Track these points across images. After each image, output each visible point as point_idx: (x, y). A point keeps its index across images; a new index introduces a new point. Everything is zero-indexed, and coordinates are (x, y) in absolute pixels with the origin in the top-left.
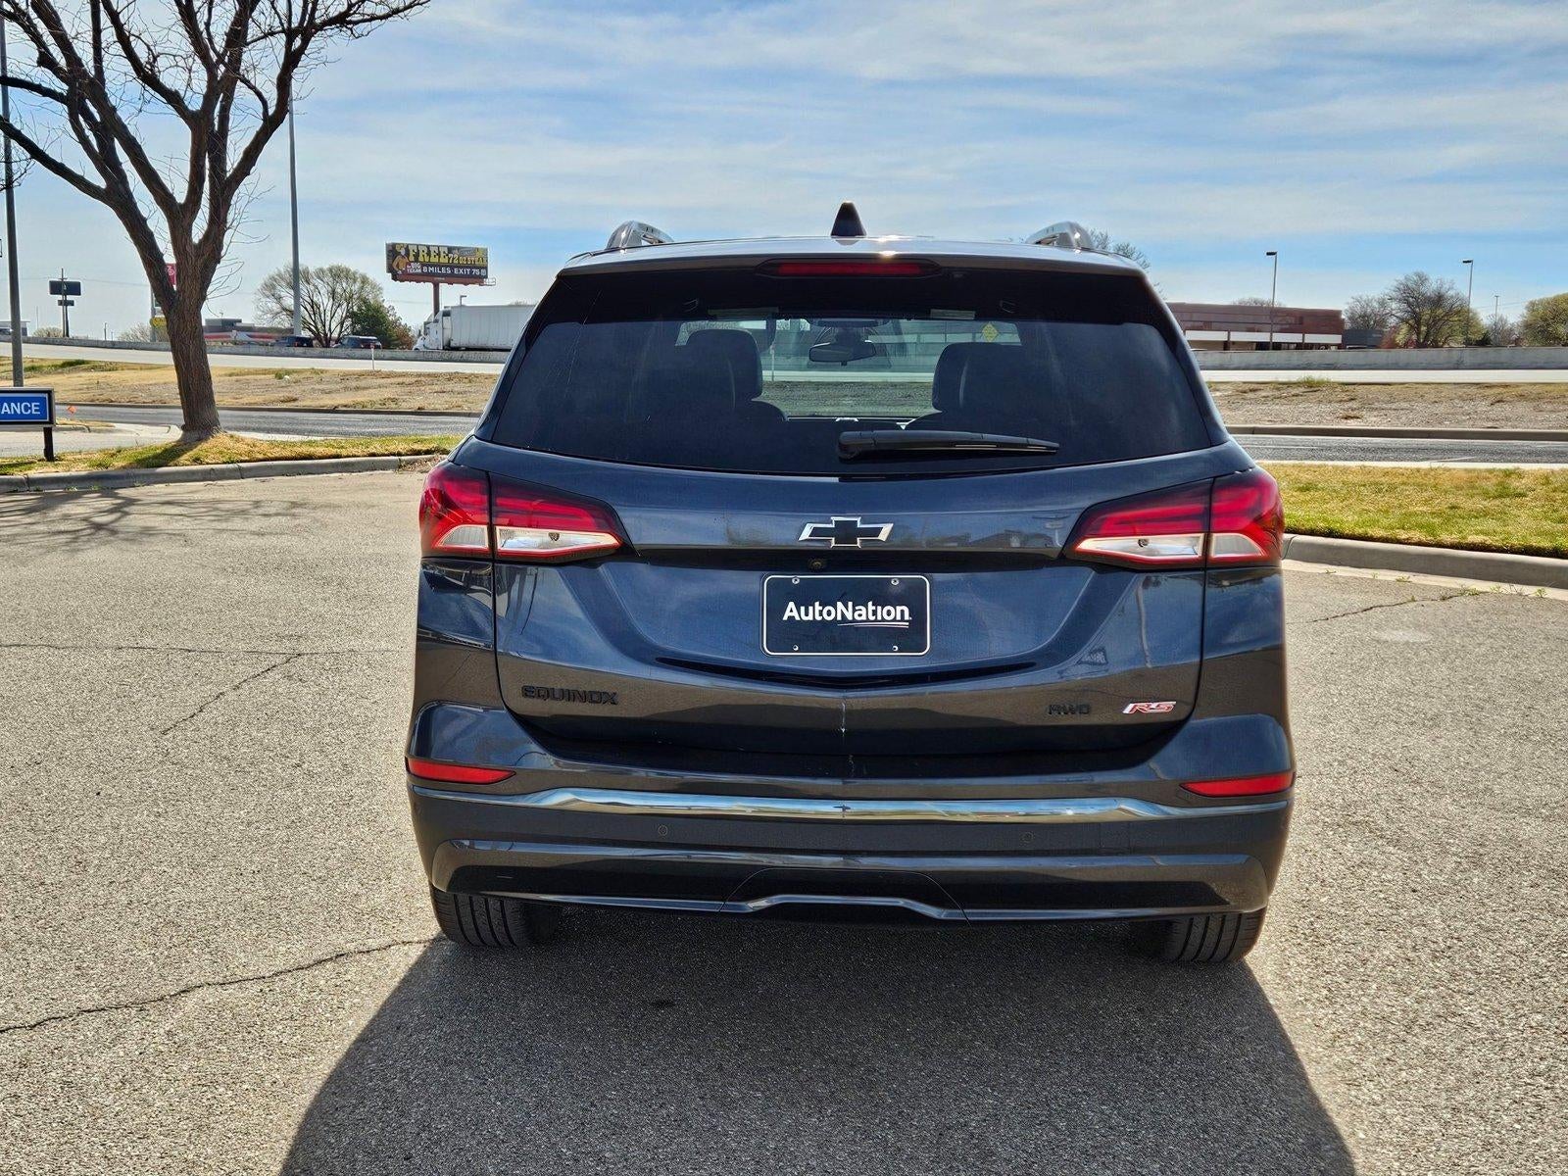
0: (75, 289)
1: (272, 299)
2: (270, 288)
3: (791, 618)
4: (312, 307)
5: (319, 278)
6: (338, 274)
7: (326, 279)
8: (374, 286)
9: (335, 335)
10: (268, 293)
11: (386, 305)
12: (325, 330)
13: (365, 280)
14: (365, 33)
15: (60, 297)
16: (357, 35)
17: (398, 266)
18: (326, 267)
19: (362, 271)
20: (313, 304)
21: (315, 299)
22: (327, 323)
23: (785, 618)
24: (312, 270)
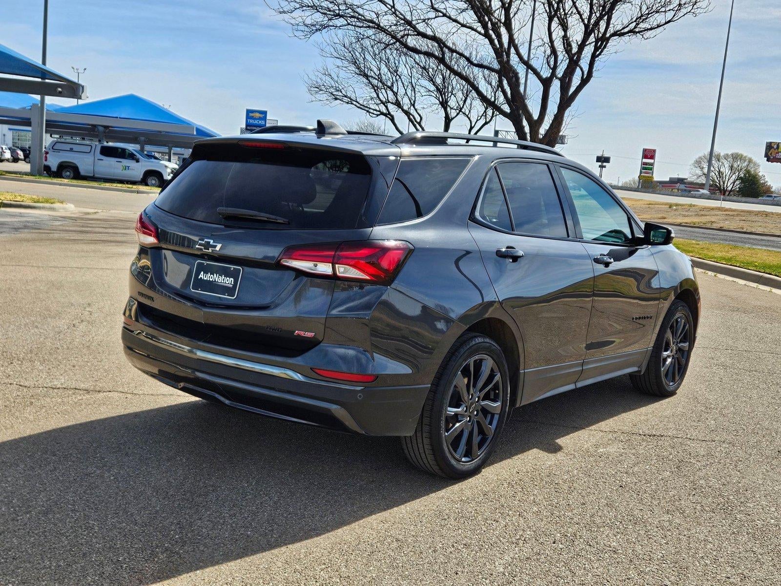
0: (607, 160)
1: (699, 169)
2: (698, 163)
3: (201, 278)
4: (719, 174)
5: (725, 158)
6: (736, 157)
7: (729, 160)
8: (755, 164)
9: (729, 189)
10: (696, 165)
11: (760, 174)
12: (724, 186)
13: (750, 161)
14: (652, 36)
15: (600, 164)
16: (646, 38)
17: (771, 154)
18: (730, 153)
19: (749, 156)
20: (719, 172)
21: (721, 170)
22: (726, 182)
23: (199, 278)
24: (722, 154)
